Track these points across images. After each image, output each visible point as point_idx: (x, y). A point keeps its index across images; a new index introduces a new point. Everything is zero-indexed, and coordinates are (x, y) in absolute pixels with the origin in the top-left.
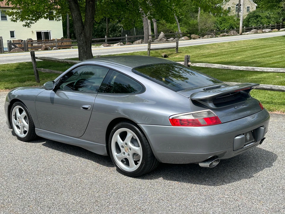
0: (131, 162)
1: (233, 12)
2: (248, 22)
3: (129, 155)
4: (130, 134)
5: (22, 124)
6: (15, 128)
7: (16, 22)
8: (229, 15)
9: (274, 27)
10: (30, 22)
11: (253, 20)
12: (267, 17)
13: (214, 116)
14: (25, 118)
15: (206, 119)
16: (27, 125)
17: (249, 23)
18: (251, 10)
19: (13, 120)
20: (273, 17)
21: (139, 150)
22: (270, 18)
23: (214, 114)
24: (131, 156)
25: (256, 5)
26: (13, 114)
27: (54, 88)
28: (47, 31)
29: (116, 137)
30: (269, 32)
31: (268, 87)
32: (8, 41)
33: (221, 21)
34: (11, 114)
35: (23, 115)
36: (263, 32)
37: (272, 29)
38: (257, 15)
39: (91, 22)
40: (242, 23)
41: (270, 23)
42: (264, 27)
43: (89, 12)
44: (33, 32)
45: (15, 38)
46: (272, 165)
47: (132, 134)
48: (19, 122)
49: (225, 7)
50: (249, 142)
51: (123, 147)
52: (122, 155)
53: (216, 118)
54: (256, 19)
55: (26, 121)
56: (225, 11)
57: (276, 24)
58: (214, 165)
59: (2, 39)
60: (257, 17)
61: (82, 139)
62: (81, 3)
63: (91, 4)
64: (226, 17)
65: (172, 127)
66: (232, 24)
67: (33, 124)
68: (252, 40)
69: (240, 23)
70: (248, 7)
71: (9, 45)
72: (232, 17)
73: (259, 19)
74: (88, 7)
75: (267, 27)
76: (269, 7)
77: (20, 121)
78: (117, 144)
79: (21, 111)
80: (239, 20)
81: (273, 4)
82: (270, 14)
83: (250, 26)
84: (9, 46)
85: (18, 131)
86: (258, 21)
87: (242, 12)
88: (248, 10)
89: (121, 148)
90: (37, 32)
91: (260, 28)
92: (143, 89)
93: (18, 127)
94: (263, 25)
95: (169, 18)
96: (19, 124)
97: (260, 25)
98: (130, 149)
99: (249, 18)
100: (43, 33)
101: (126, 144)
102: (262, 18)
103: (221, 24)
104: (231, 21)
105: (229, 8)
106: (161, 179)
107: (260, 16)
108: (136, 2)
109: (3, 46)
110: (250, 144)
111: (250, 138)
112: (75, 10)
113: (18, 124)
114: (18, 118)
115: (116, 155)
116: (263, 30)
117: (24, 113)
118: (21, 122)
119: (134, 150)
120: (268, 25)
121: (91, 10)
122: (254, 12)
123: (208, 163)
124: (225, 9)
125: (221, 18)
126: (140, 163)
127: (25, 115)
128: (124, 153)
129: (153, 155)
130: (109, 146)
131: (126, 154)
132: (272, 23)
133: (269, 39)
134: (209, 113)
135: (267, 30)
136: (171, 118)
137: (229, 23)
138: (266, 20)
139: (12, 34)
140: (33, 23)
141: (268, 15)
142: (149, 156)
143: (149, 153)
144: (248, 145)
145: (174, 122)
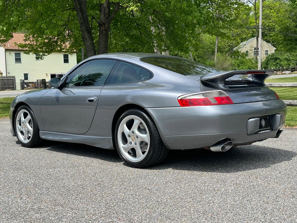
0: (139, 151)
1: (251, 55)
2: (267, 64)
3: (136, 144)
4: (137, 121)
5: (26, 128)
6: (19, 134)
7: (29, 54)
8: (247, 58)
9: (294, 70)
10: (43, 54)
11: (272, 62)
12: (286, 59)
13: (225, 96)
14: (29, 122)
15: (217, 99)
16: (31, 129)
17: (267, 66)
18: (269, 53)
19: (18, 125)
20: (293, 59)
21: (146, 137)
22: (289, 60)
23: (226, 94)
24: (138, 145)
25: (275, 48)
26: (18, 119)
27: (60, 85)
28: (61, 74)
29: (123, 127)
30: (290, 74)
31: (287, 103)
32: (21, 80)
33: (239, 63)
34: (15, 120)
35: (28, 119)
36: (283, 74)
37: (292, 71)
38: (276, 58)
39: (105, 51)
40: (260, 66)
41: (289, 65)
42: (284, 69)
43: (103, 41)
44: (47, 75)
45: (28, 80)
46: (291, 159)
47: (139, 120)
48: (24, 127)
49: (243, 50)
50: (265, 129)
51: (129, 136)
52: (128, 146)
53: (228, 98)
54: (275, 61)
55: (31, 125)
56: (243, 54)
57: (296, 66)
58: (227, 149)
59: (15, 79)
60: (276, 59)
61: (87, 135)
62: (94, 36)
63: (105, 33)
64: (244, 60)
65: (181, 107)
66: (250, 67)
67: (37, 128)
68: (271, 79)
69: (258, 66)
70: (267, 51)
71: (21, 84)
72: (250, 60)
73: (278, 61)
74: (101, 36)
75: (287, 70)
76: (288, 49)
77: (24, 125)
78: (123, 134)
79: (25, 115)
80: (257, 62)
81: (292, 46)
82: (289, 57)
83: (269, 68)
84: (22, 86)
85: (21, 137)
86: (277, 63)
87: (260, 55)
88: (267, 54)
89: (128, 138)
90: (51, 75)
91: (279, 70)
92: (150, 75)
93: (22, 133)
94: (283, 67)
95: (183, 47)
96: (24, 129)
97: (280, 68)
98: (137, 137)
99: (268, 61)
100: (58, 75)
101: (133, 132)
102: (281, 61)
103: (239, 67)
104: (249, 64)
105: (247, 52)
106: (170, 170)
107: (279, 59)
108: (150, 35)
109: (16, 85)
110: (266, 131)
111: (266, 124)
112: (88, 40)
113: (22, 129)
114: (23, 123)
115: (123, 147)
116: (283, 72)
117: (29, 117)
118: (25, 127)
119: (141, 137)
120: (288, 67)
121: (104, 40)
122: (273, 55)
123: (220, 146)
124: (242, 52)
125: (238, 61)
126: (147, 151)
127: (29, 118)
128: (131, 143)
129: (161, 142)
130: (115, 137)
131: (133, 143)
132: (292, 65)
133: (289, 79)
134: (220, 93)
135: (287, 72)
136: (179, 98)
137: (247, 65)
138: (286, 62)
139: (26, 76)
140: (46, 56)
141: (288, 57)
142: (157, 142)
143: (157, 139)
144: (263, 132)
145: (183, 103)
